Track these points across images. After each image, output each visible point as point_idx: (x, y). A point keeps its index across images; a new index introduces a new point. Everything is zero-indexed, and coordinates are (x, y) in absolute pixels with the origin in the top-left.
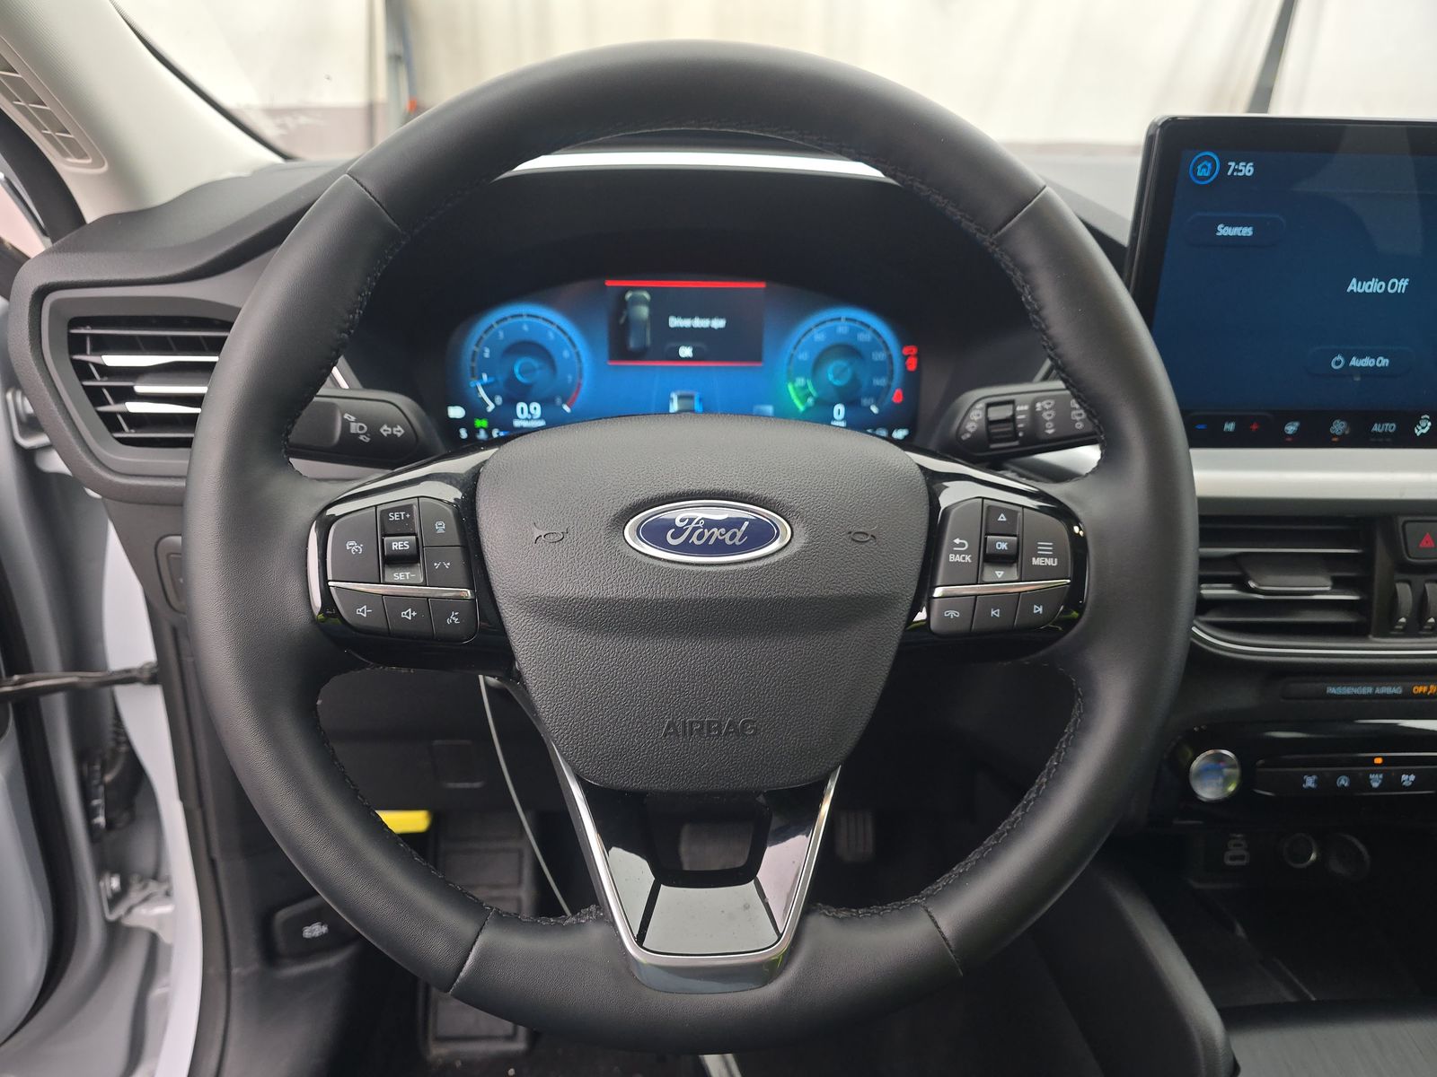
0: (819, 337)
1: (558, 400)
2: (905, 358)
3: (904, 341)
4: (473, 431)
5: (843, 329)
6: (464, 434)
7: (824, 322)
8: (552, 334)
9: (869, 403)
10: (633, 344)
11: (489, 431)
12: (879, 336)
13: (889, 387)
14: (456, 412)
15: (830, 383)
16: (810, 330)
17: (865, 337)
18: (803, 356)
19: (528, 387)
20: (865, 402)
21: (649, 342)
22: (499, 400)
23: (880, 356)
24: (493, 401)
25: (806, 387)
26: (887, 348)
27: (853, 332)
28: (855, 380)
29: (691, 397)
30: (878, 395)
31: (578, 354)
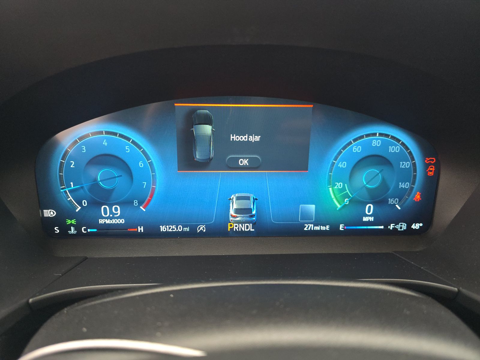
0: (357, 149)
1: (136, 203)
2: (427, 166)
3: (426, 152)
4: (65, 228)
5: (376, 142)
6: (57, 230)
7: (362, 137)
8: (128, 148)
9: (394, 202)
10: (198, 156)
11: (78, 227)
12: (407, 148)
13: (412, 189)
14: (49, 213)
15: (365, 186)
16: (350, 143)
17: (395, 149)
18: (343, 165)
19: (109, 192)
20: (391, 201)
21: (212, 155)
22: (85, 203)
23: (406, 165)
24: (80, 204)
25: (343, 189)
26: (413, 159)
27: (385, 145)
28: (384, 186)
29: (248, 198)
30: (401, 195)
31: (151, 164)
